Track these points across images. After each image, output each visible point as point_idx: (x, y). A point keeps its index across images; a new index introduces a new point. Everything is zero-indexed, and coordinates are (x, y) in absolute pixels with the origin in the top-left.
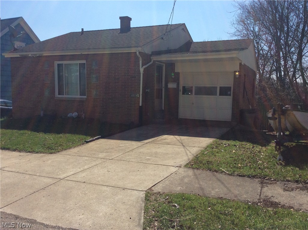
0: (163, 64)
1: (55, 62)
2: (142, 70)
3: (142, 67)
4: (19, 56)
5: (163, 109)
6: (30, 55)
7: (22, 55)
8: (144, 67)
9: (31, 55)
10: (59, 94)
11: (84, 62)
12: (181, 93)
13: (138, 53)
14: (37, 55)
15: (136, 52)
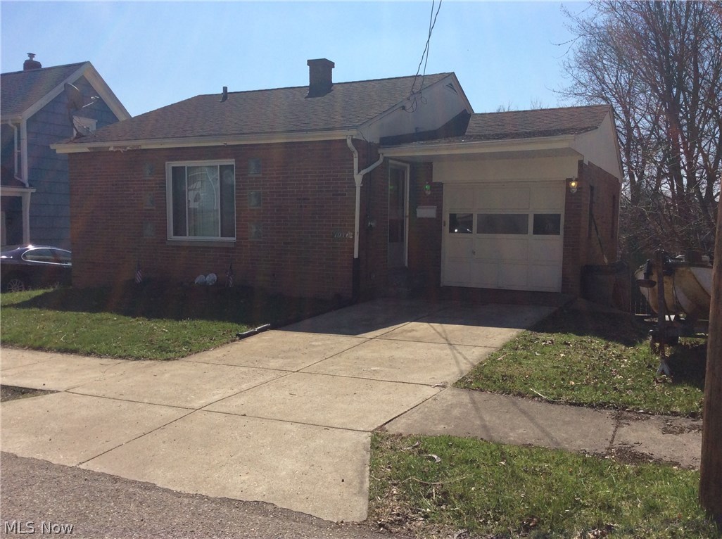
0: (405, 164)
1: (166, 163)
2: (358, 179)
3: (359, 171)
4: (88, 151)
5: (406, 265)
6: (111, 149)
7: (93, 148)
8: (364, 172)
9: (115, 147)
10: (176, 234)
11: (231, 162)
12: (446, 229)
13: (349, 142)
14: (128, 148)
15: (346, 140)
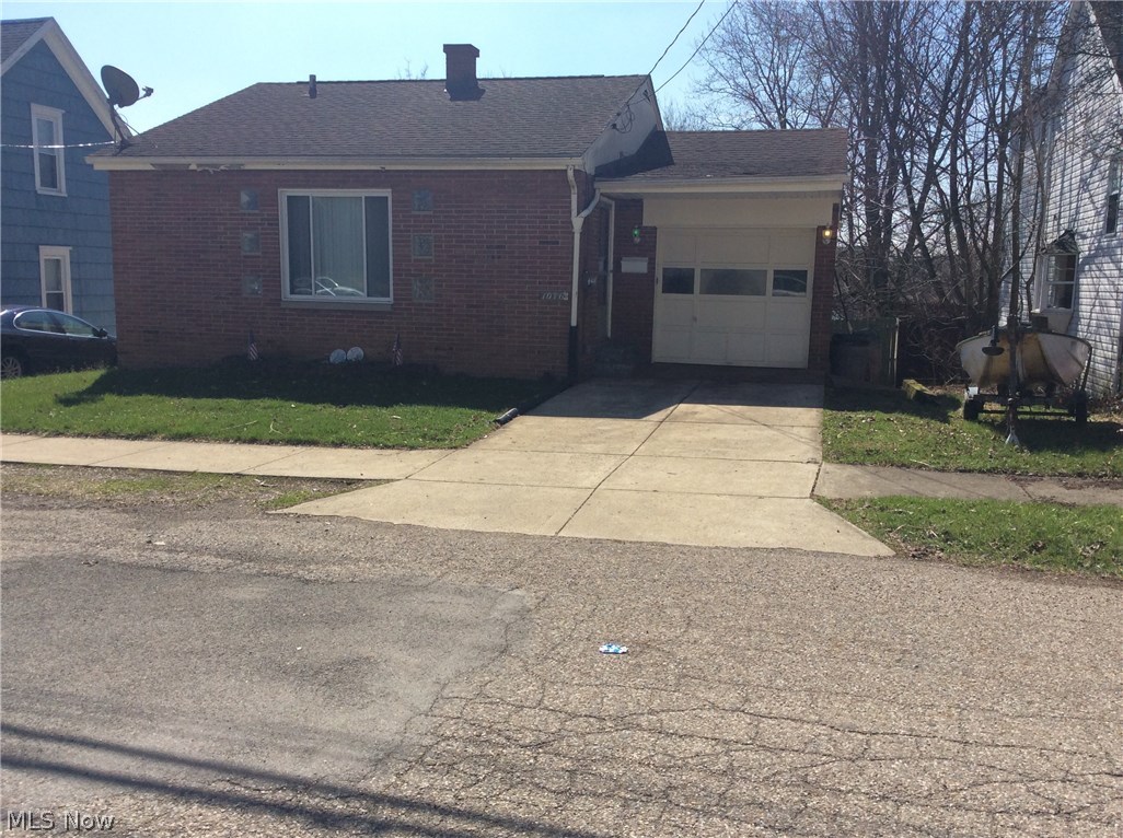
0: (610, 201)
1: (279, 190)
2: (577, 222)
3: (579, 213)
4: (151, 168)
5: (609, 335)
6: (193, 167)
7: (161, 165)
8: (585, 213)
9: (199, 165)
11: (386, 192)
12: (659, 287)
13: (570, 173)
14: (222, 168)
15: (566, 171)
